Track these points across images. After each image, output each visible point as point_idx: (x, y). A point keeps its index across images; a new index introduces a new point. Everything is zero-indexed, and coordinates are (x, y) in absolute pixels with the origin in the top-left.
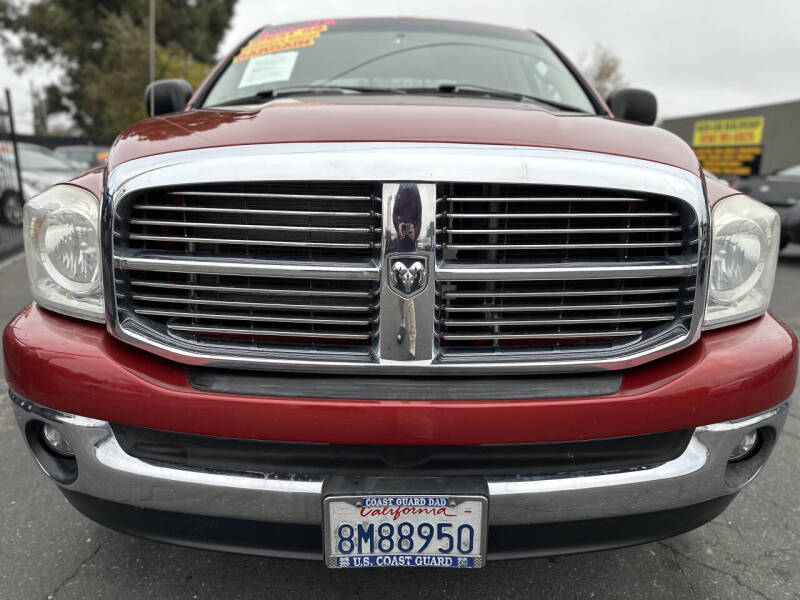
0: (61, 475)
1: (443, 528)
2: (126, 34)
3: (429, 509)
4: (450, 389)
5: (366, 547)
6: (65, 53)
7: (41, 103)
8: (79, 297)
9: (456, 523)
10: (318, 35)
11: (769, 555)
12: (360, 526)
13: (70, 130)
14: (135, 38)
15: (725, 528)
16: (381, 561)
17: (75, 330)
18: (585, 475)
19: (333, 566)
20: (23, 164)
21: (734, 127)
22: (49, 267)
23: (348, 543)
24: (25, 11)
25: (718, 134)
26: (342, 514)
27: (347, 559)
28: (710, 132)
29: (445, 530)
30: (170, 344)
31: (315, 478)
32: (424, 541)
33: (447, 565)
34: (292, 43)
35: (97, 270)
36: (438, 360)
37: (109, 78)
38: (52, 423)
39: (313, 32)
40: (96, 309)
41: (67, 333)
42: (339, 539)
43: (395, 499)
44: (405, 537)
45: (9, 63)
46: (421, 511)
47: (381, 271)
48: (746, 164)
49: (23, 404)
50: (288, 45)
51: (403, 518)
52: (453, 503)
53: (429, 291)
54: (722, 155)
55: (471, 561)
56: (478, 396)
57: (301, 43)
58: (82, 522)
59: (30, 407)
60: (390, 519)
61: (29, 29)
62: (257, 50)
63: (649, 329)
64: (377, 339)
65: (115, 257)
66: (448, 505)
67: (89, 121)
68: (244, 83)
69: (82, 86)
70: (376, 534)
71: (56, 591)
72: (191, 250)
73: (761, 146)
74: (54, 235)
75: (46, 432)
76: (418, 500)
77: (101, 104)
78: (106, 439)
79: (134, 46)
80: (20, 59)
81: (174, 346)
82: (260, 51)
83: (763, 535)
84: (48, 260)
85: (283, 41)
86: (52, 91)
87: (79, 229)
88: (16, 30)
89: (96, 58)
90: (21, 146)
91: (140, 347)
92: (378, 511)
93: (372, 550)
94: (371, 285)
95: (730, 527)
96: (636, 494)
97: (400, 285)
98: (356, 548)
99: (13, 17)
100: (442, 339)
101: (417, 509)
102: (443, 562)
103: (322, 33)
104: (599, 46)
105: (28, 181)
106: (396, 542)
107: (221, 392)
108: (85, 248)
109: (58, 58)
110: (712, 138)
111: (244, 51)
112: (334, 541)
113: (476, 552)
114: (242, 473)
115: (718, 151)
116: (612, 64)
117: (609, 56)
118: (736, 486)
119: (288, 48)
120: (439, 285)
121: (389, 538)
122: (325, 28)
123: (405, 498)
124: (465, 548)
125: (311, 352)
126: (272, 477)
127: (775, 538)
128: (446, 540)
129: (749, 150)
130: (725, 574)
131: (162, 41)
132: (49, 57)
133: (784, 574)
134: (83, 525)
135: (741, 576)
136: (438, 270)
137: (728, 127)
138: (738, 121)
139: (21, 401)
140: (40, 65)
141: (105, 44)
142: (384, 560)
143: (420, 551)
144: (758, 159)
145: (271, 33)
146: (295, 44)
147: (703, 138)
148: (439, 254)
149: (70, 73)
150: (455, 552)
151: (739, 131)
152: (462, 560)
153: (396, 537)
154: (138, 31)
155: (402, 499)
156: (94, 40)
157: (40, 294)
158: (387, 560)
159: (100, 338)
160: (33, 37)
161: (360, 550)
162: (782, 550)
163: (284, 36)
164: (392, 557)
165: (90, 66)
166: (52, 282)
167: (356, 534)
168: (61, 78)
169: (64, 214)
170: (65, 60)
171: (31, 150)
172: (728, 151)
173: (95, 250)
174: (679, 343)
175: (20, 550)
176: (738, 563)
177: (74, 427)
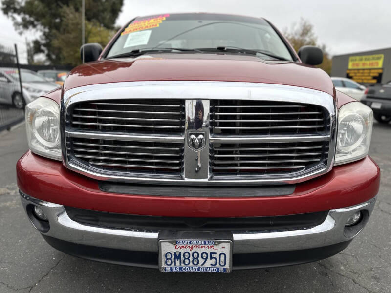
0: (42, 229)
1: (212, 255)
2: (71, 16)
3: (206, 246)
4: (216, 192)
5: (178, 263)
6: (42, 24)
7: (31, 48)
8: (50, 149)
9: (218, 252)
10: (161, 22)
11: (371, 270)
12: (175, 253)
13: (45, 62)
14: (75, 17)
15: (351, 257)
16: (184, 269)
17: (48, 164)
18: (277, 231)
19: (163, 271)
20: (23, 79)
21: (369, 59)
22: (37, 135)
23: (170, 261)
24: (23, 4)
25: (361, 63)
26: (167, 248)
27: (169, 268)
28: (357, 62)
29: (213, 256)
30: (91, 171)
31: (155, 232)
32: (204, 261)
33: (214, 271)
34: (149, 26)
35: (58, 136)
36: (211, 178)
37: (63, 37)
38: (38, 205)
39: (159, 20)
40: (58, 154)
41: (45, 165)
42: (166, 259)
43: (191, 241)
44: (195, 259)
45: (16, 29)
46: (202, 247)
47: (185, 139)
48: (374, 78)
49: (25, 196)
50: (147, 27)
51: (194, 250)
52: (217, 243)
53: (206, 148)
54: (362, 73)
55: (225, 269)
56: (229, 195)
57: (153, 26)
58: (51, 250)
59: (28, 198)
60: (188, 250)
61: (25, 13)
62: (132, 30)
63: (308, 165)
64: (183, 169)
65: (66, 132)
66: (214, 244)
67: (54, 57)
68: (126, 46)
69: (51, 41)
70: (182, 257)
71: (39, 281)
72: (100, 129)
73: (382, 69)
74: (39, 121)
75: (35, 209)
76: (201, 242)
77: (59, 49)
78: (62, 213)
79: (75, 22)
80: (21, 27)
81: (93, 171)
82: (134, 30)
83: (369, 261)
84: (36, 132)
85: (145, 25)
86: (36, 43)
87: (50, 118)
88: (19, 14)
89: (57, 27)
90: (21, 70)
91: (77, 172)
92: (183, 247)
93: (180, 264)
94: (180, 145)
95: (353, 256)
96: (305, 240)
97: (193, 145)
98: (173, 263)
99: (18, 7)
100: (213, 169)
101: (201, 246)
102: (212, 270)
103: (163, 21)
104: (302, 19)
105: (25, 88)
106: (191, 260)
107: (113, 192)
108: (53, 126)
109: (39, 27)
110: (357, 65)
111: (126, 30)
112: (163, 260)
113: (227, 266)
114: (122, 229)
115: (361, 71)
116: (309, 28)
117: (307, 24)
118: (350, 237)
119: (147, 28)
120: (211, 145)
121: (188, 259)
122: (164, 18)
123: (195, 241)
124: (222, 264)
125: (154, 174)
126: (136, 231)
127: (374, 262)
128: (214, 260)
129: (376, 71)
130: (349, 278)
131: (89, 19)
132: (34, 26)
133: (376, 279)
134: (52, 251)
135: (356, 280)
136: (210, 138)
137: (366, 59)
138: (371, 57)
139: (24, 195)
140: (31, 30)
141: (61, 21)
142: (186, 268)
143: (202, 265)
144: (381, 75)
145: (139, 21)
146: (150, 26)
147: (353, 65)
148: (211, 131)
149: (45, 34)
150: (218, 265)
151: (371, 62)
152: (221, 269)
153: (191, 258)
154: (77, 14)
155: (194, 241)
156: (56, 18)
157: (33, 147)
158: (187, 269)
159: (59, 167)
160: (27, 16)
161: (175, 264)
162: (377, 268)
163: (145, 22)
164: (189, 267)
165: (54, 31)
166: (38, 141)
167: (173, 257)
168: (40, 37)
169: (44, 111)
170: (42, 28)
171: (27, 72)
172: (366, 71)
173: (57, 127)
174: (322, 172)
175: (23, 262)
176: (356, 273)
177: (48, 207)
